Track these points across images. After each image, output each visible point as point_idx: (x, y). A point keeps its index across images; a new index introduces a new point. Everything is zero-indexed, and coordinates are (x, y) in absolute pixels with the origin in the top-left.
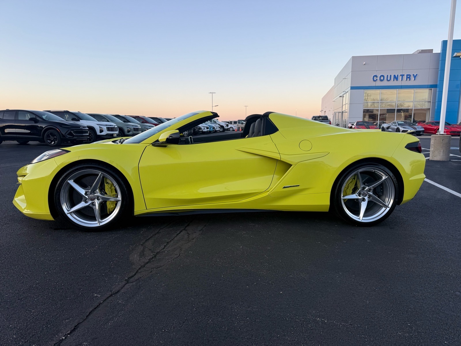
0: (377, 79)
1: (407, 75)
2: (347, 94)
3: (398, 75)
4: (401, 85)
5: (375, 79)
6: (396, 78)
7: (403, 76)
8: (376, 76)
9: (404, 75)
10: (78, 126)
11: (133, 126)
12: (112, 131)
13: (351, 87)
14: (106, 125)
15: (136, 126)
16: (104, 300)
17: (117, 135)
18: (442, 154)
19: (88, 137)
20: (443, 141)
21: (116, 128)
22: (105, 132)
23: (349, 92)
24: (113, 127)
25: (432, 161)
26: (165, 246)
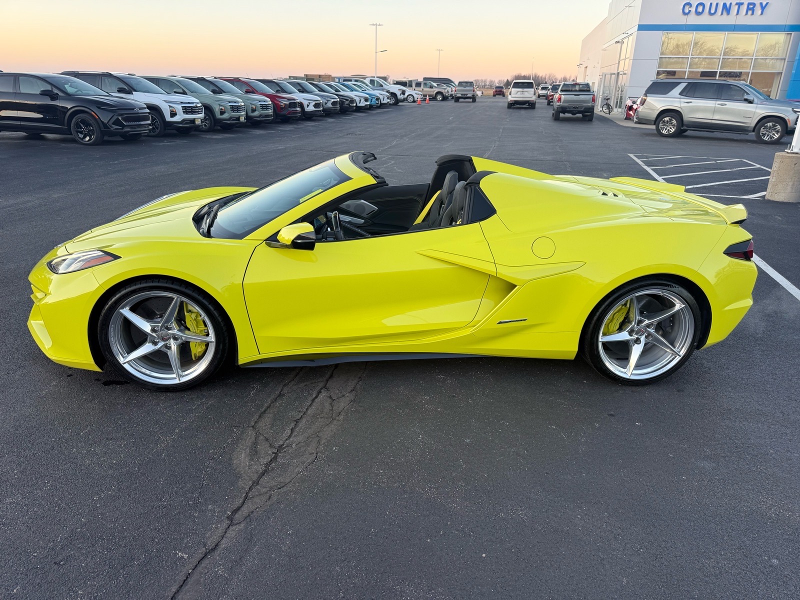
0: (690, 11)
1: (749, 4)
2: (631, 38)
3: (731, 4)
4: (734, 24)
5: (687, 11)
6: (727, 9)
7: (741, 6)
8: (689, 4)
9: (742, 4)
10: (130, 108)
11: (229, 102)
12: (192, 114)
13: (639, 25)
14: (182, 103)
15: (235, 102)
16: (193, 568)
17: (201, 120)
18: (789, 189)
19: (151, 127)
20: (796, 166)
21: (200, 107)
22: (180, 115)
23: (635, 34)
24: (194, 105)
25: (769, 201)
26: (292, 430)
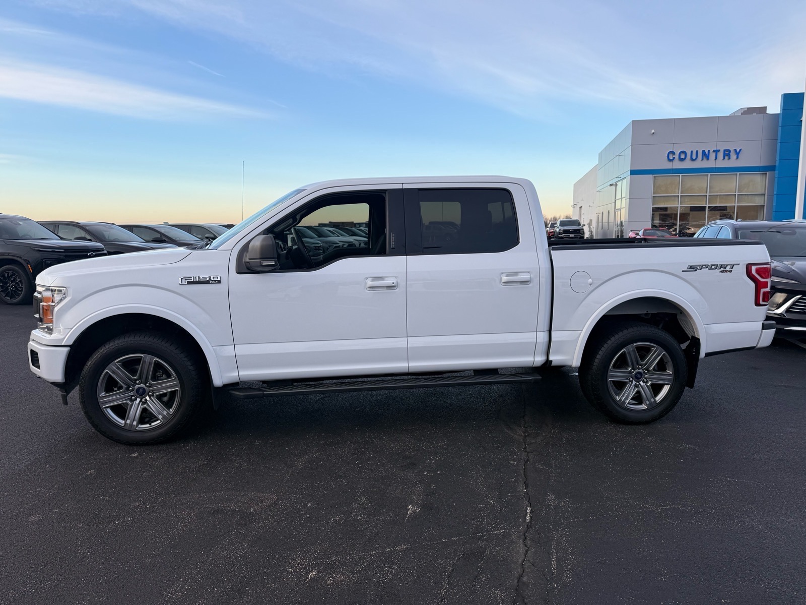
1: (725, 151)
2: (624, 181)
3: (709, 151)
4: (714, 167)
5: (672, 158)
6: (706, 156)
7: (718, 154)
8: (673, 153)
9: (720, 150)
13: (631, 171)
23: (628, 178)
